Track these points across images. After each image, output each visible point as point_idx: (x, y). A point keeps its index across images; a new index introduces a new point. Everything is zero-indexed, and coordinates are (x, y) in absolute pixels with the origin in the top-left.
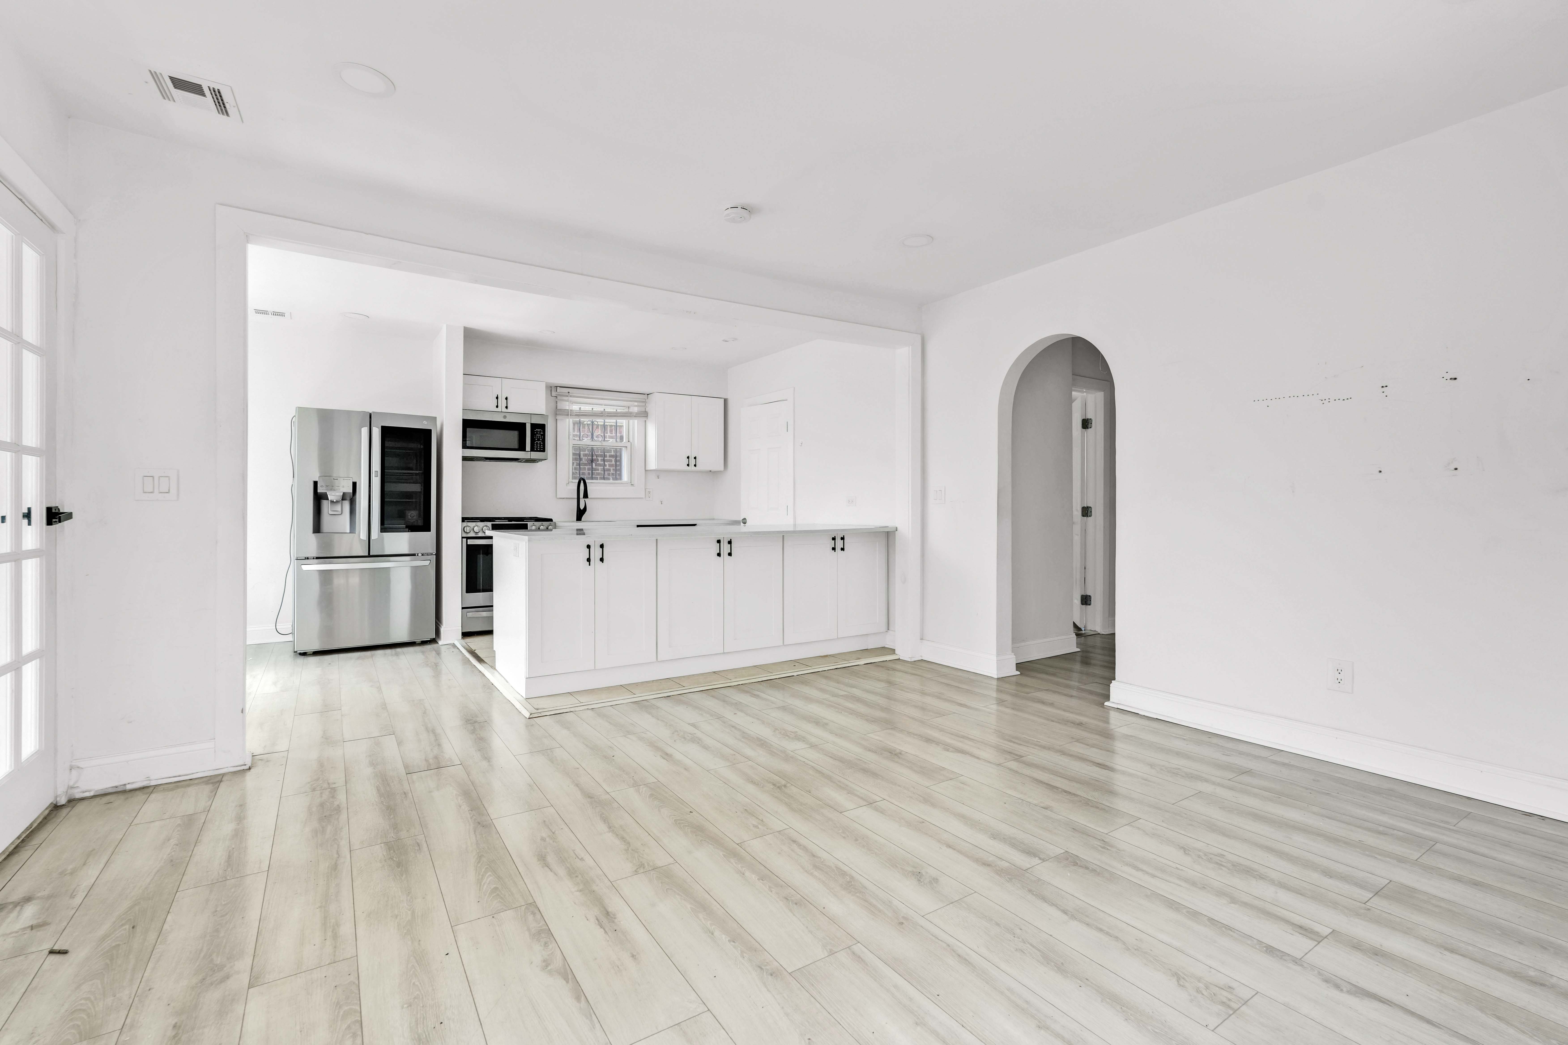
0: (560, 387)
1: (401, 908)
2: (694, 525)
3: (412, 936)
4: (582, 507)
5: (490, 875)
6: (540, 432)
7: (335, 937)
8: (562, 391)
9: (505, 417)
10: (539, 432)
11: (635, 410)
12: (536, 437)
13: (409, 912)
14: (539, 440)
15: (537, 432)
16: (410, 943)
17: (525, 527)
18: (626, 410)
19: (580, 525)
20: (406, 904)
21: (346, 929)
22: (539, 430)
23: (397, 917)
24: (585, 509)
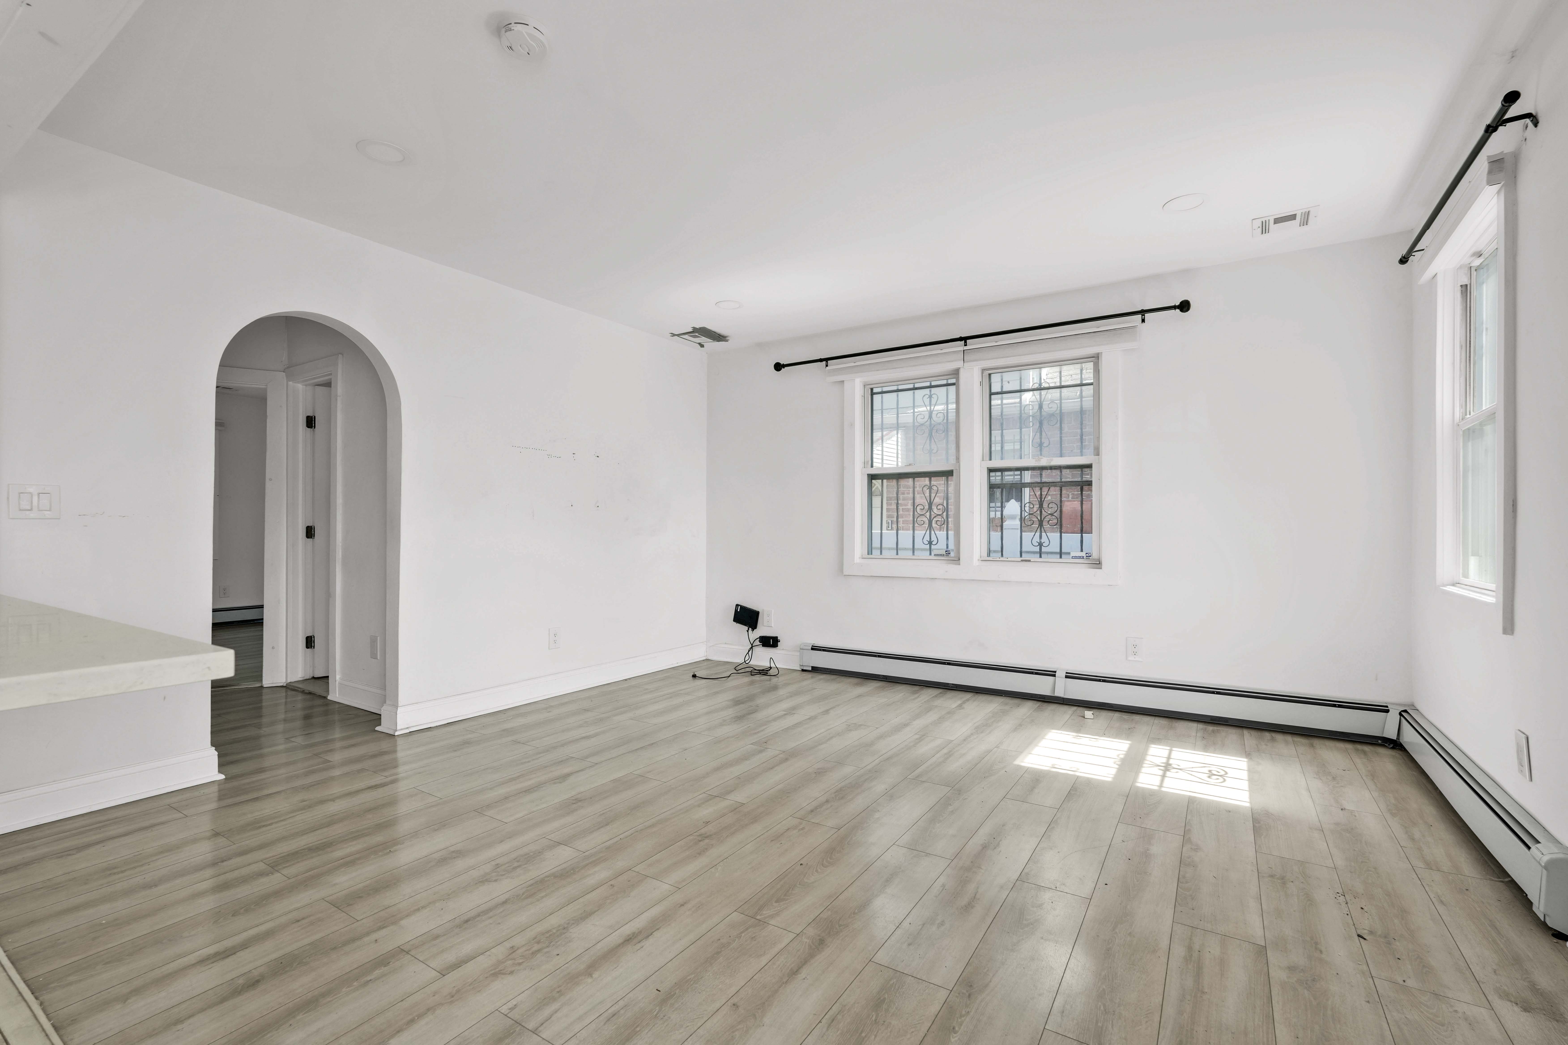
1: (1123, 939)
3: (1125, 911)
5: (1026, 920)
7: (1190, 948)
13: (1117, 931)
16: (1128, 907)
20: (1117, 940)
21: (1179, 951)
23: (1130, 933)
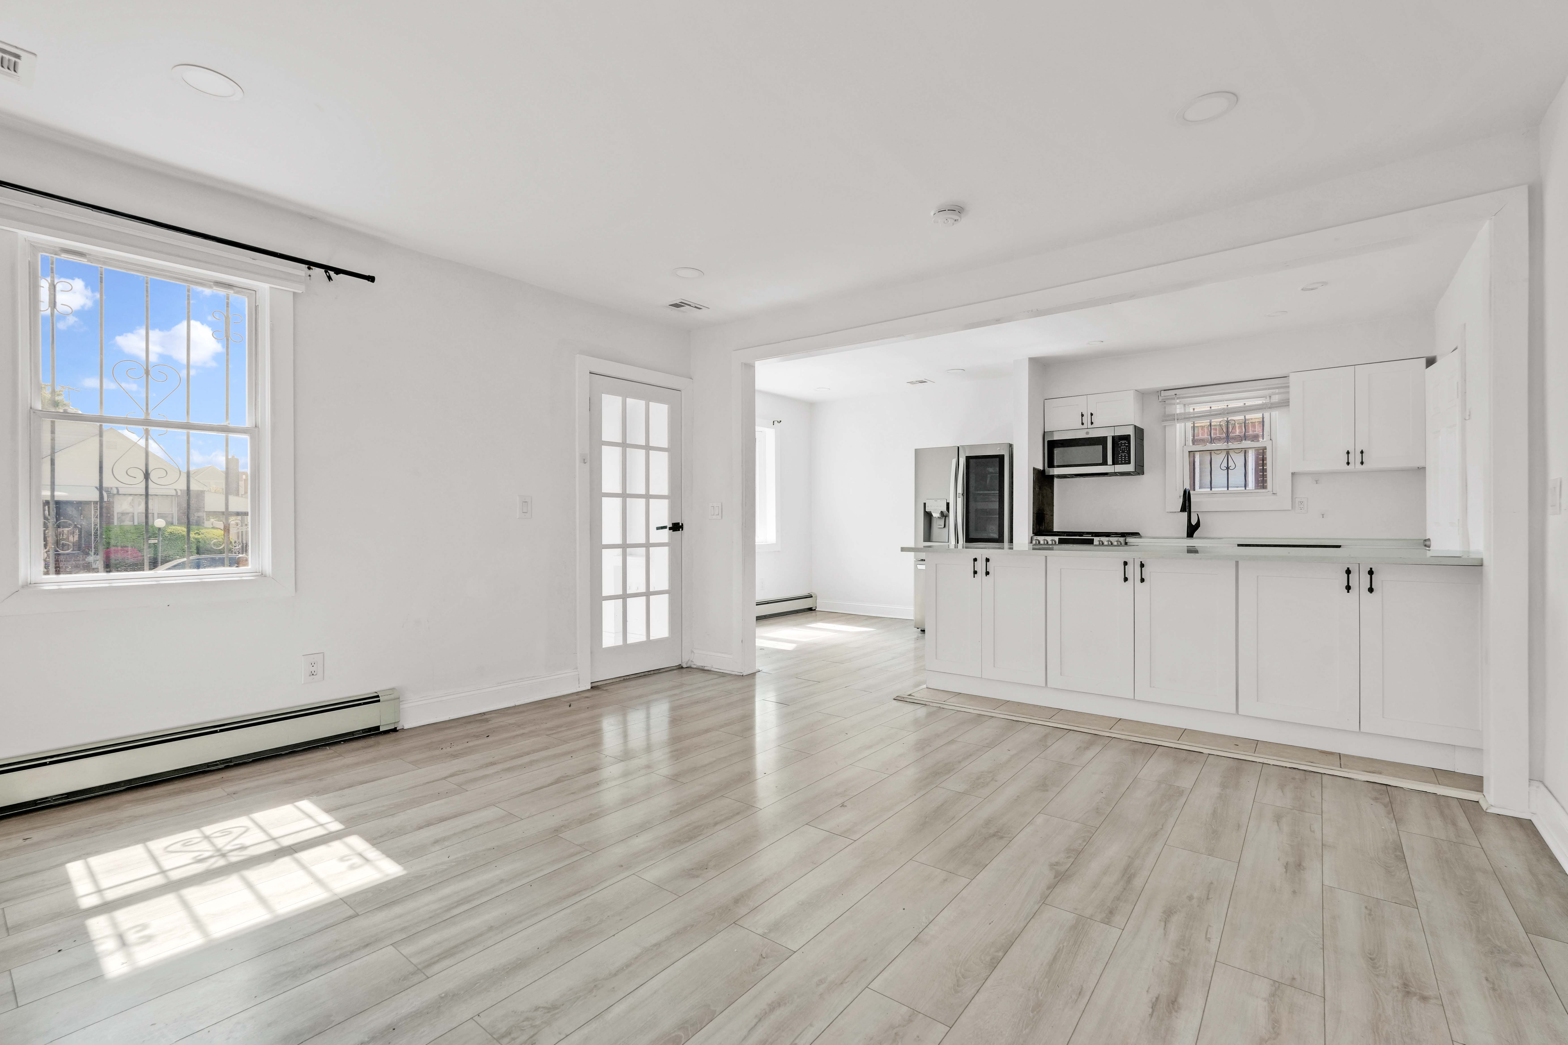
0: (1164, 390)
2: (1339, 547)
4: (1194, 522)
6: (1125, 443)
8: (1167, 395)
9: (1087, 433)
10: (1123, 444)
11: (1276, 399)
12: (1120, 449)
14: (1123, 452)
15: (1122, 443)
17: (1091, 542)
18: (1268, 400)
19: (1191, 542)
22: (1123, 442)
24: (1198, 524)
